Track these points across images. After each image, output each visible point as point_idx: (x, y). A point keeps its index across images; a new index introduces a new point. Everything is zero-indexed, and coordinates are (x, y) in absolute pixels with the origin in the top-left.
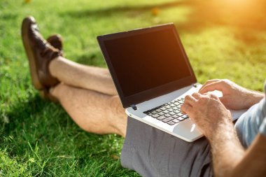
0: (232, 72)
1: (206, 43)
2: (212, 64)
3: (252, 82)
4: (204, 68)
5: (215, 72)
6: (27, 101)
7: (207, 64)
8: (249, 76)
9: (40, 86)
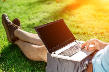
0: (91, 26)
1: (79, 13)
2: (82, 22)
3: (99, 29)
4: (79, 25)
5: (84, 26)
6: (8, 46)
7: (80, 23)
8: (98, 27)
9: (11, 41)
